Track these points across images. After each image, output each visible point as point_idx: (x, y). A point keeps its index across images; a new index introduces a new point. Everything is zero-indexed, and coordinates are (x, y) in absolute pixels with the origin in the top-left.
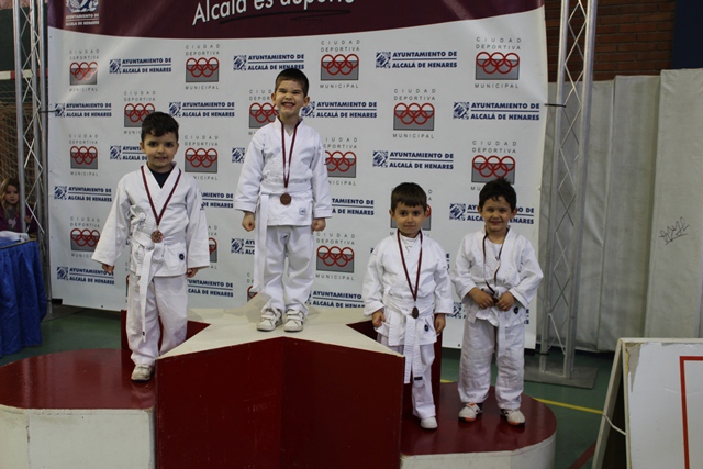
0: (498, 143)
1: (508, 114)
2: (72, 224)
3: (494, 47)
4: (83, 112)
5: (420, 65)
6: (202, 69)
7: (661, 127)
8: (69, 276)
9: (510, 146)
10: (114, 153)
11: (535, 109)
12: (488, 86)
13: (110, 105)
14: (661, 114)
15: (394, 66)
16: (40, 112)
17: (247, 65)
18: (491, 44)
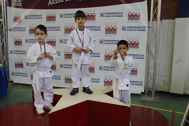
0: (134, 37)
1: (137, 29)
2: (15, 61)
3: (133, 11)
4: (17, 30)
5: (112, 16)
6: (51, 17)
7: (176, 33)
8: (15, 75)
9: (138, 38)
10: (26, 41)
11: (144, 28)
12: (131, 22)
13: (25, 28)
14: (176, 30)
15: (105, 16)
16: (5, 30)
17: (64, 16)
18: (132, 10)
